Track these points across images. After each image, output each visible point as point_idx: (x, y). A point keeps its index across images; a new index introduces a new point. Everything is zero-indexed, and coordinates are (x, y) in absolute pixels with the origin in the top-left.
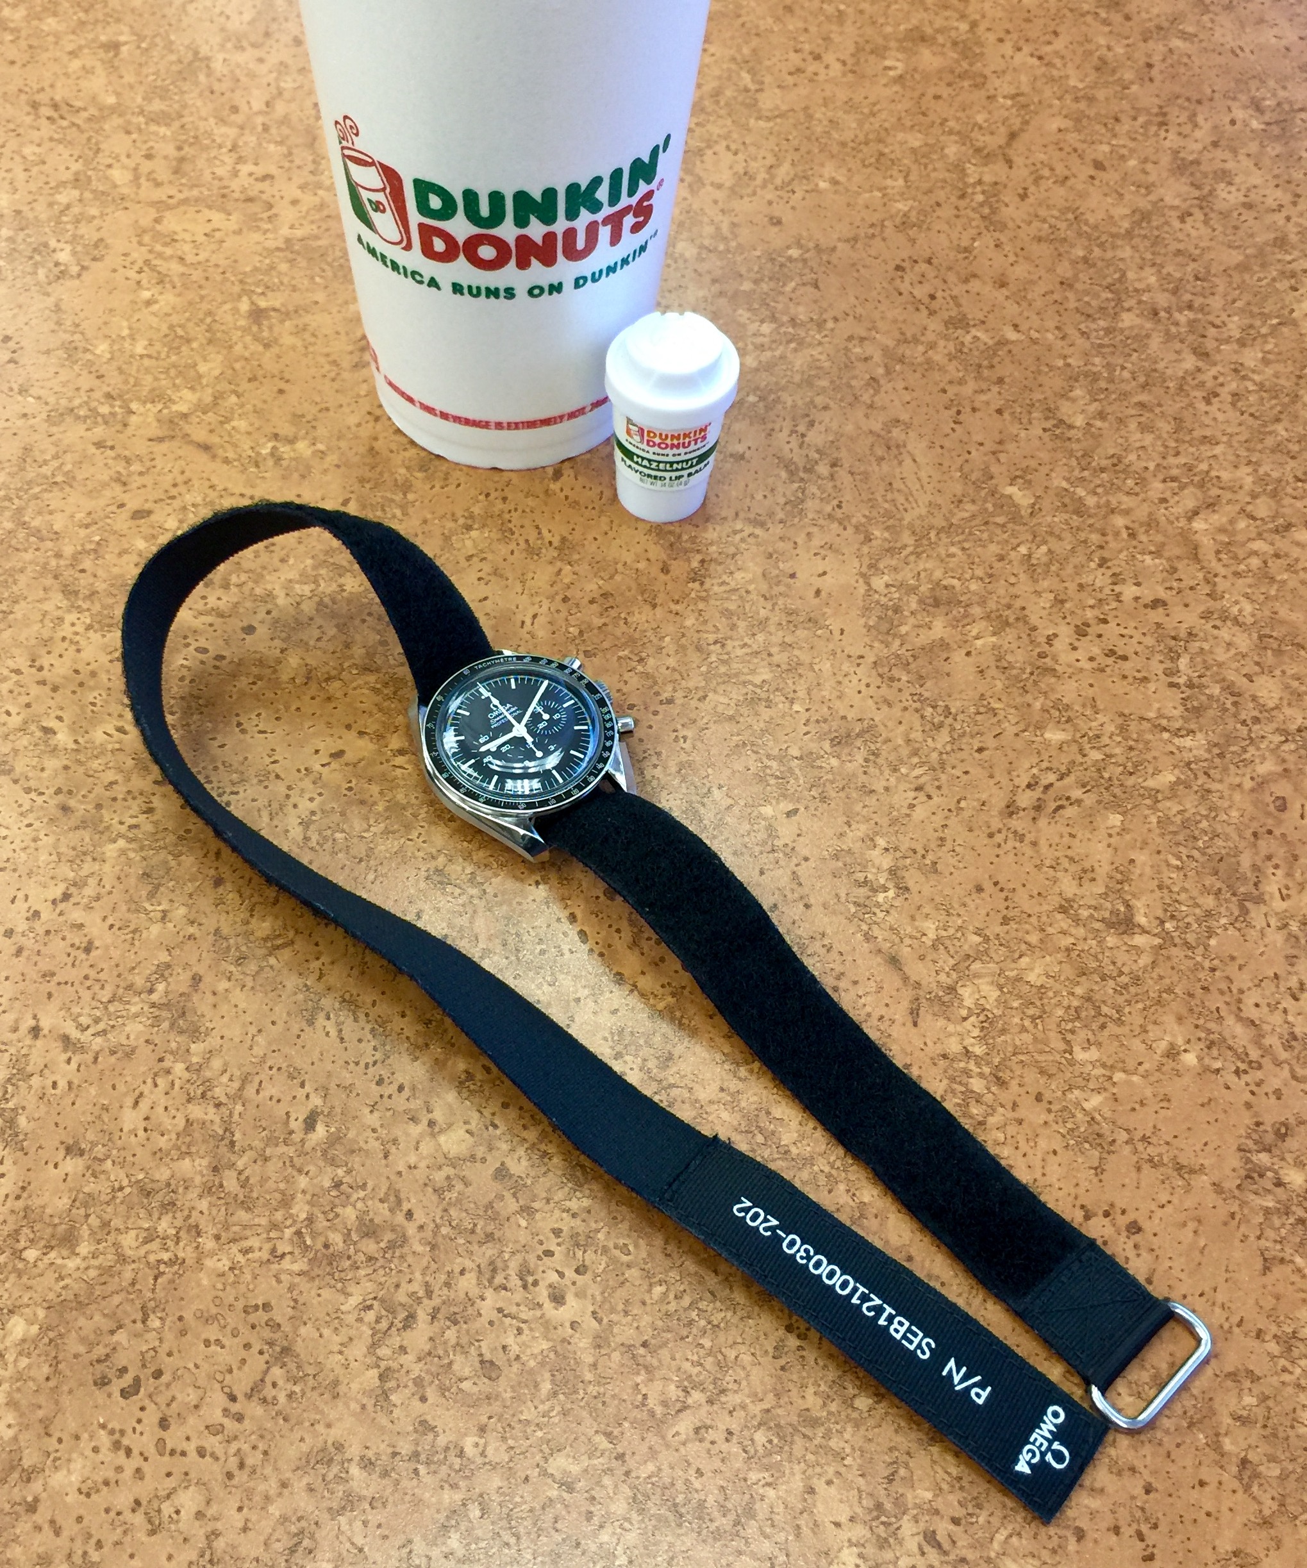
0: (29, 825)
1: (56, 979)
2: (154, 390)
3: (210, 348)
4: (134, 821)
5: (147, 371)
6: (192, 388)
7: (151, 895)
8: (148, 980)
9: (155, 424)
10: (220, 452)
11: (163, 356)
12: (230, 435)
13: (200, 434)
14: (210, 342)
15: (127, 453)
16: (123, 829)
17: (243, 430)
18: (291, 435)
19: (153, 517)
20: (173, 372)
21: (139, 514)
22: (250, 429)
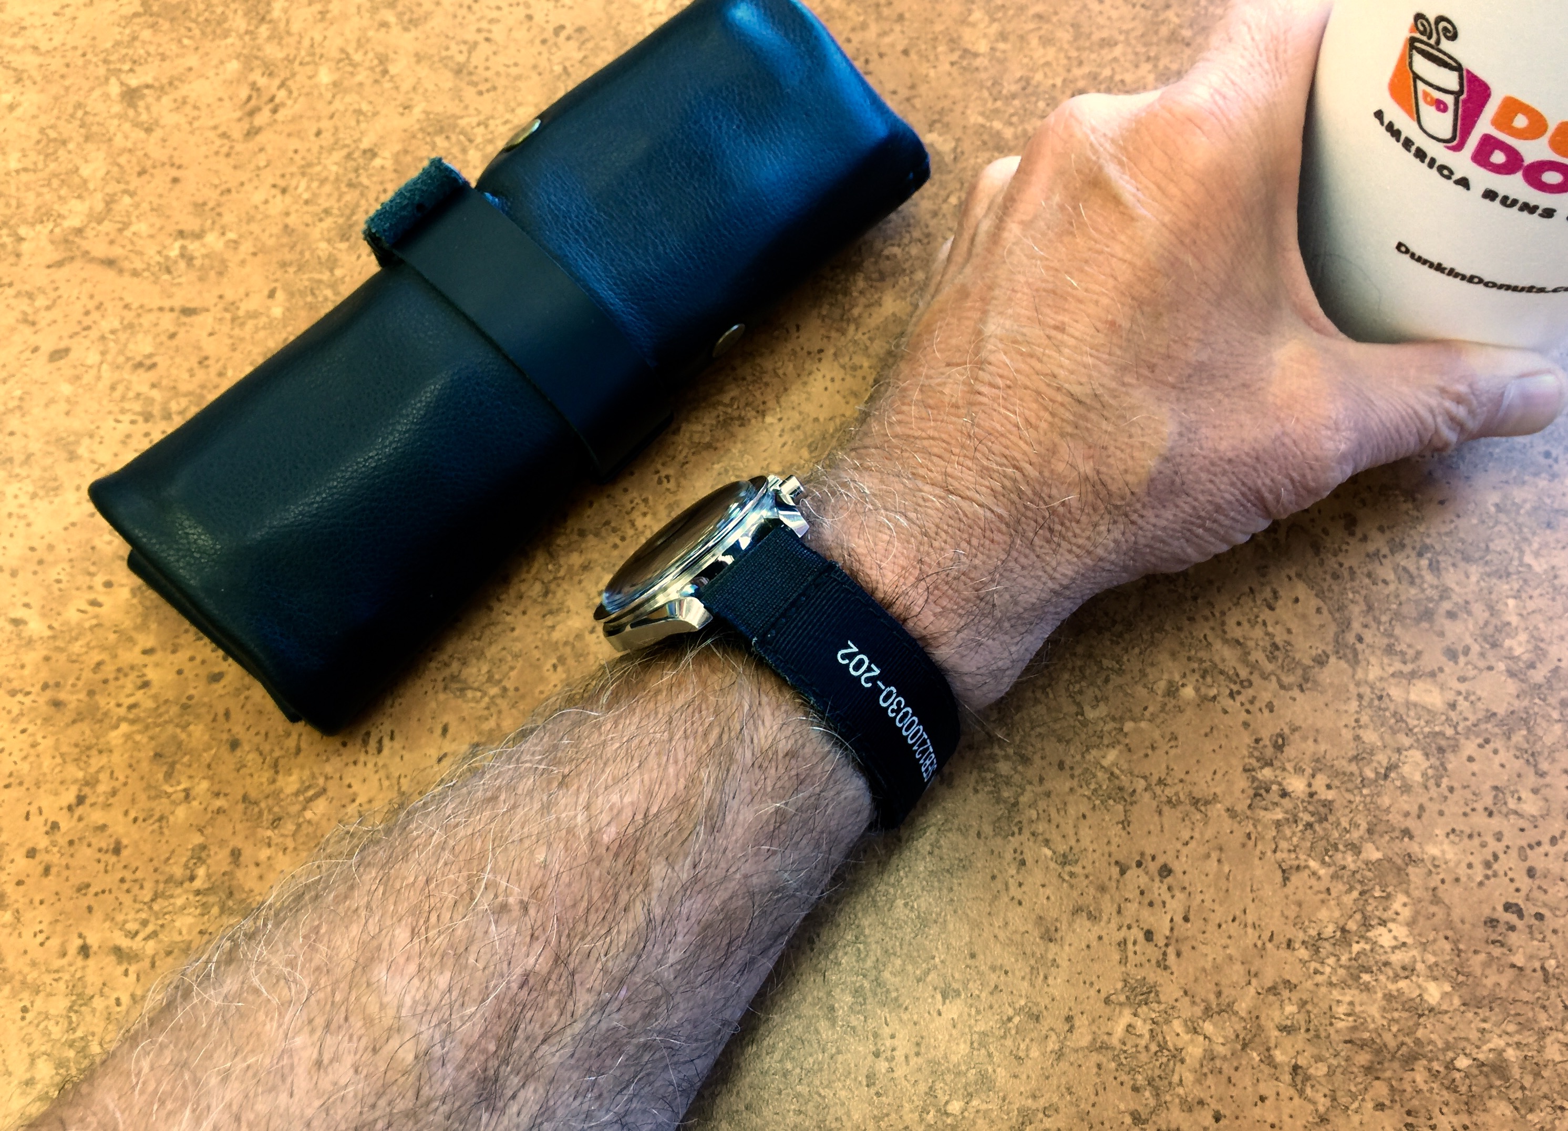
0: (23, 731)
1: (92, 890)
2: (39, 208)
3: (90, 146)
4: (131, 700)
5: (28, 188)
6: (80, 197)
7: (169, 776)
8: (186, 866)
9: (50, 247)
10: (126, 265)
11: (40, 166)
12: (132, 243)
13: (100, 249)
14: (87, 138)
15: (27, 287)
16: (122, 711)
17: (144, 234)
18: (197, 228)
19: (73, 355)
20: (55, 183)
21: (58, 355)
22: (152, 231)
